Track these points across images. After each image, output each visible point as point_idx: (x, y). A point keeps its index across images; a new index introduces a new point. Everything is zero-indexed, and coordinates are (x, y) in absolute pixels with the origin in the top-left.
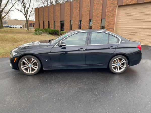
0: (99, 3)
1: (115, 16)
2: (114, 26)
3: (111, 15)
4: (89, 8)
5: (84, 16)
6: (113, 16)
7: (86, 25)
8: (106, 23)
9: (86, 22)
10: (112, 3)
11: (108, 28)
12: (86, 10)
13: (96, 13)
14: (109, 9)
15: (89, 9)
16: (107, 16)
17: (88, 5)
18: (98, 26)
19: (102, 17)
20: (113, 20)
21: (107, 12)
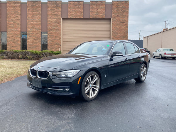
0: (36, 11)
1: (61, 30)
2: (61, 41)
3: (55, 28)
4: (20, 16)
5: (11, 27)
6: (58, 29)
7: (16, 39)
8: (49, 38)
9: (16, 35)
10: (55, 14)
11: (53, 44)
12: (13, 19)
13: (32, 24)
14: (51, 21)
15: (20, 18)
16: (49, 28)
17: (17, 12)
18: (37, 41)
19: (41, 30)
20: (59, 34)
21: (49, 23)
